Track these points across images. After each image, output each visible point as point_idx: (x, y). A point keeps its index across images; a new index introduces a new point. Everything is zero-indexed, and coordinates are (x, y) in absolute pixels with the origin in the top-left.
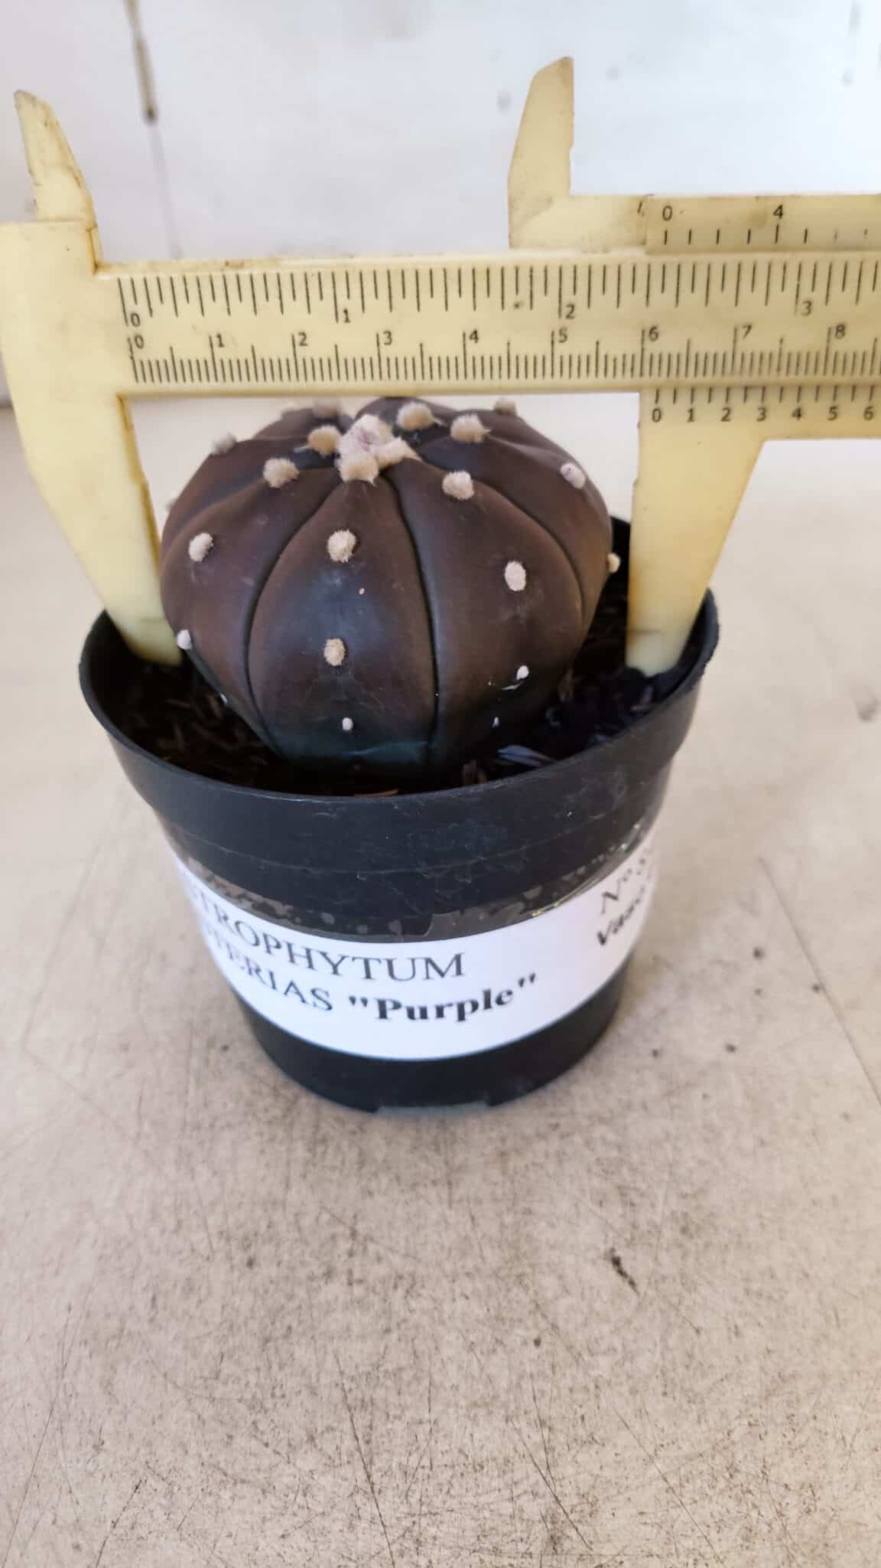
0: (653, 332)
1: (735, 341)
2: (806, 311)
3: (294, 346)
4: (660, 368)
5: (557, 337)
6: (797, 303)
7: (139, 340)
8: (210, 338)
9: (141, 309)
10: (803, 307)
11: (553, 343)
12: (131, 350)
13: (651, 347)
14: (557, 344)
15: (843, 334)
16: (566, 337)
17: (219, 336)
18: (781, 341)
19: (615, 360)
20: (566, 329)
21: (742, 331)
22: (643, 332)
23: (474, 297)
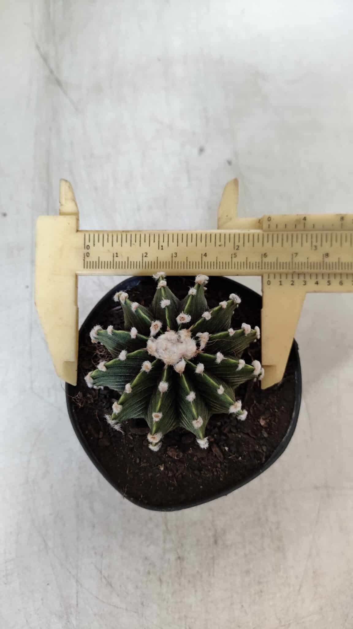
0: (265, 255)
1: (292, 258)
2: (315, 249)
3: (143, 257)
4: (268, 267)
5: (233, 256)
6: (312, 246)
7: (88, 254)
8: (114, 254)
9: (91, 244)
10: (314, 248)
11: (232, 257)
12: (84, 257)
13: (266, 260)
14: (233, 258)
15: (328, 256)
16: (236, 256)
17: (117, 254)
18: (308, 258)
19: (253, 264)
20: (236, 253)
21: (294, 255)
22: (262, 255)
23: (206, 243)
